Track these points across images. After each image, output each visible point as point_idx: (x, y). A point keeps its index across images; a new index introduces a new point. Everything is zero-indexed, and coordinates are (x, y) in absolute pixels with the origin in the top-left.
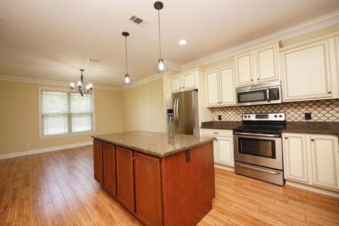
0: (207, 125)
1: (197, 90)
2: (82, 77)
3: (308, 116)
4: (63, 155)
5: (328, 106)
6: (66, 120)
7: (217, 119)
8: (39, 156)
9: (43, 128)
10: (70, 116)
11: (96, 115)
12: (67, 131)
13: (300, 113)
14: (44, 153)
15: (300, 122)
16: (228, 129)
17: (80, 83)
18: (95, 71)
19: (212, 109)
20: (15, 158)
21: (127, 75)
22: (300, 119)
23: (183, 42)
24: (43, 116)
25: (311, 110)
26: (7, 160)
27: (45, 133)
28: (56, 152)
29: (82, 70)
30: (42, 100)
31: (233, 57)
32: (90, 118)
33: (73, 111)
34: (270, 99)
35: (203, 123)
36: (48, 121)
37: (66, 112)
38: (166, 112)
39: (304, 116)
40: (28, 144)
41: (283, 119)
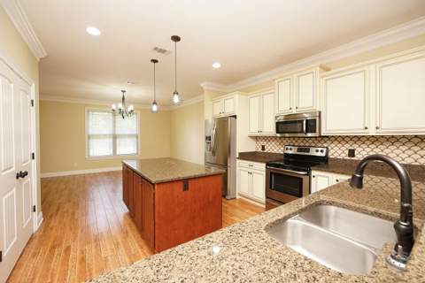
0: (244, 156)
1: (235, 117)
2: (123, 99)
3: (352, 153)
4: (106, 177)
5: (373, 143)
6: (111, 140)
7: (260, 150)
8: (84, 176)
9: (89, 149)
10: (115, 137)
11: (142, 137)
12: (111, 153)
13: (343, 148)
14: (89, 174)
15: (344, 160)
16: (261, 162)
17: (120, 106)
18: (137, 92)
19: (256, 138)
20: (64, 177)
21: (155, 103)
22: (343, 155)
23: (217, 65)
24: (89, 137)
25: (355, 146)
26: (58, 178)
27: (91, 154)
28: (100, 174)
29: (124, 92)
30: (88, 119)
31: (274, 80)
32: (135, 139)
33: (118, 132)
34: (307, 131)
35: (240, 154)
36: (93, 142)
37: (111, 133)
38: (204, 138)
39: (347, 152)
40: (76, 164)
41: (323, 155)
